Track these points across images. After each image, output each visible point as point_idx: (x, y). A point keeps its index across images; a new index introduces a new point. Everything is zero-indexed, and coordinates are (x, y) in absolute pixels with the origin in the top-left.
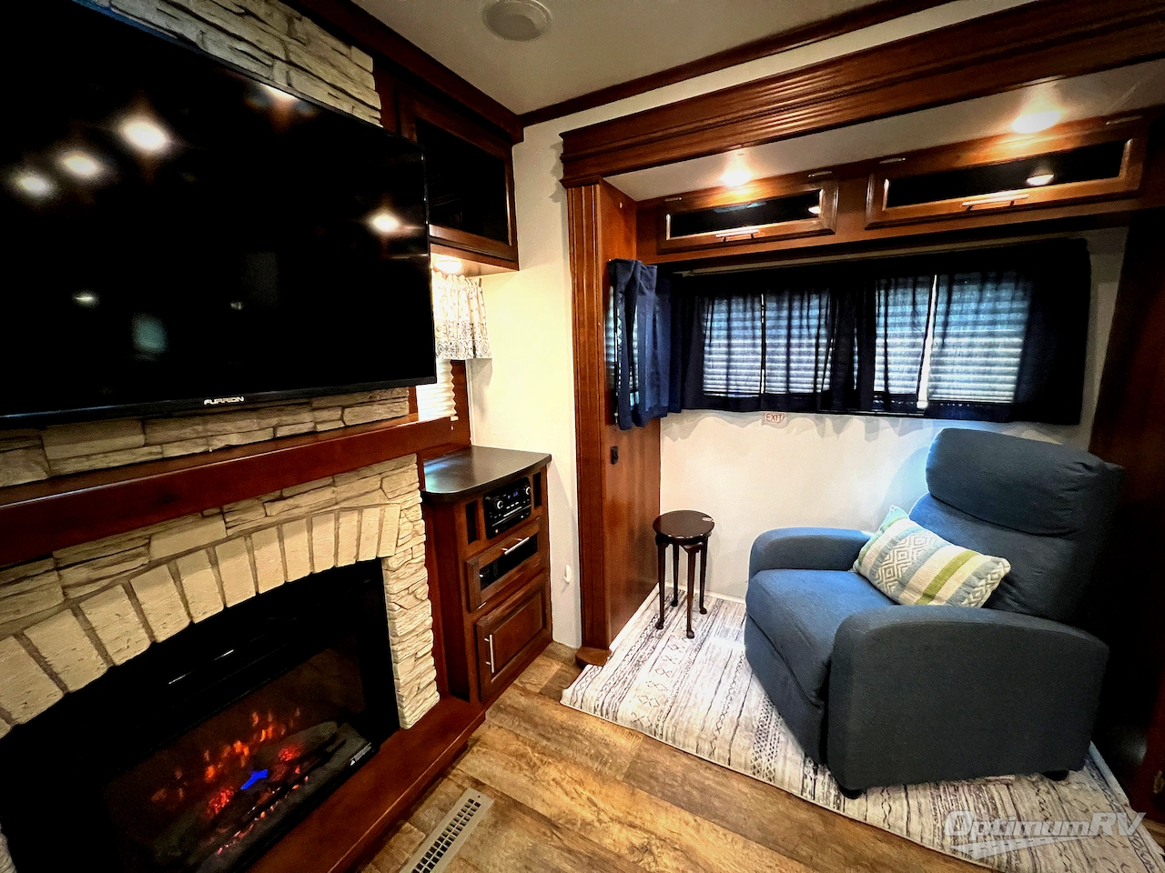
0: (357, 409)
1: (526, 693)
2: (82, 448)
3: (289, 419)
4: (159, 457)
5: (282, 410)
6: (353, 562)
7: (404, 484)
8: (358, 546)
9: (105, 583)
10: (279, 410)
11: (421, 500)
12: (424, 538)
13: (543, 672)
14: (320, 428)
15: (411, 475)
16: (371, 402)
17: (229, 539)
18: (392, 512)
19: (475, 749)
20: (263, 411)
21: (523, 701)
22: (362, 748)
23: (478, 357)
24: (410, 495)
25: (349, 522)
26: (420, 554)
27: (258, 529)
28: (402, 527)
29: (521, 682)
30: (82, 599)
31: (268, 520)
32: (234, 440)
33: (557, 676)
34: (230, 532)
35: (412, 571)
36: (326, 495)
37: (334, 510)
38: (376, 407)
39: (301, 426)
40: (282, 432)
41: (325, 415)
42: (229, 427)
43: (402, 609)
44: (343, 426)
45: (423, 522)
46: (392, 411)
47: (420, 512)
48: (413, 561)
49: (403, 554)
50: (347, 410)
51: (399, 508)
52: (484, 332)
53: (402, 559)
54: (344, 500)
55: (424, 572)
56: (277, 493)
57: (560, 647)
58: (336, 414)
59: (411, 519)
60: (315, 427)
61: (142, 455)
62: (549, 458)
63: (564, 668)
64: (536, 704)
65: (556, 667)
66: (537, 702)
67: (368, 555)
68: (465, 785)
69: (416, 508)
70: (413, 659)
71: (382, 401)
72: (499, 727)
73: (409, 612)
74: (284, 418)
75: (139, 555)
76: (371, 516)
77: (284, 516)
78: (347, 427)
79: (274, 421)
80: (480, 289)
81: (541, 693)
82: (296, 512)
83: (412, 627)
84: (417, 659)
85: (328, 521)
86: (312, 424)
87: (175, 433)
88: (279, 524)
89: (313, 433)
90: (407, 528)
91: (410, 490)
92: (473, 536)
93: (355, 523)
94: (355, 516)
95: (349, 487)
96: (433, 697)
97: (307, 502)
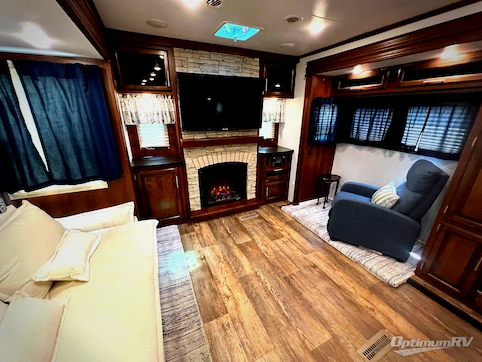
2: (210, 134)
6: (242, 162)
8: (243, 159)
11: (257, 153)
12: (257, 162)
15: (255, 148)
16: (249, 131)
17: (224, 151)
18: (250, 154)
23: (281, 122)
24: (254, 152)
25: (242, 154)
26: (255, 164)
27: (228, 151)
28: (252, 158)
30: (208, 154)
35: (253, 168)
36: (239, 148)
37: (240, 151)
40: (233, 135)
42: (226, 133)
46: (253, 134)
47: (256, 156)
50: (244, 133)
53: (251, 165)
55: (256, 169)
56: (231, 145)
60: (238, 135)
61: (215, 136)
62: (293, 151)
64: (275, 207)
65: (284, 203)
67: (244, 161)
68: (255, 212)
73: (251, 176)
75: (213, 151)
76: (246, 154)
81: (278, 206)
83: (251, 179)
84: (252, 186)
85: (238, 153)
87: (219, 133)
88: (231, 151)
92: (268, 164)
95: (243, 147)
96: (254, 196)
97: (236, 148)
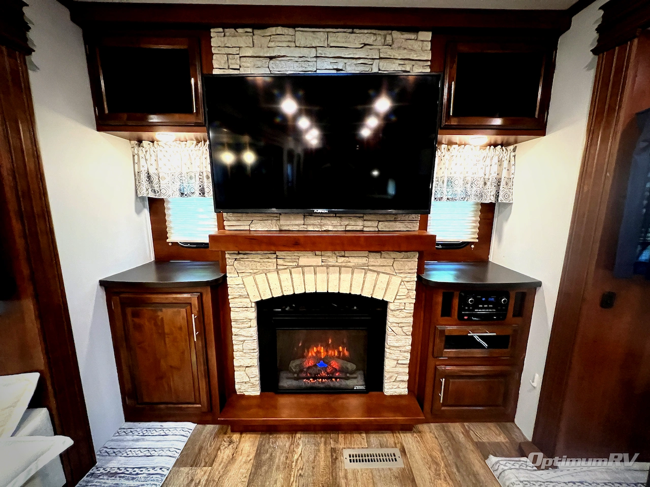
0: (386, 223)
1: (467, 434)
2: (288, 223)
3: (352, 223)
4: (306, 230)
5: (351, 219)
6: (370, 297)
7: (407, 268)
8: (374, 289)
9: (286, 267)
10: (349, 218)
11: (416, 279)
12: (414, 301)
13: (489, 433)
14: (365, 229)
15: (413, 264)
16: (395, 221)
17: (322, 266)
18: (396, 280)
19: (415, 435)
20: (343, 218)
21: (461, 437)
22: (361, 385)
23: (499, 201)
24: (409, 275)
25: (371, 276)
26: (411, 308)
27: (333, 266)
28: (400, 290)
29: (469, 427)
30: (280, 270)
31: (337, 264)
32: (330, 228)
33: (498, 444)
34: (323, 264)
35: (403, 316)
36: (363, 261)
37: (366, 269)
38: (397, 223)
39: (357, 227)
40: (349, 228)
41: (369, 223)
42: (329, 222)
43: (393, 332)
44: (377, 230)
45: (415, 292)
46: (407, 227)
47: (415, 286)
48: (404, 310)
49: (398, 304)
50: (380, 223)
51: (400, 280)
52: (510, 184)
53: (397, 307)
54: (373, 266)
55: (411, 319)
56: (343, 253)
57: (516, 430)
58: (375, 224)
59: (408, 288)
60: (363, 228)
61: (301, 228)
62: (539, 284)
63: (507, 445)
64: (468, 446)
65: (502, 439)
66: (470, 446)
67: (378, 296)
68: (397, 446)
69: (412, 283)
70: (396, 362)
71: (402, 221)
72: (436, 437)
73: (398, 336)
74: (351, 222)
75: (295, 262)
76: (384, 278)
77: (344, 264)
78: (379, 231)
79: (347, 223)
80: (513, 154)
81: (476, 443)
82: (349, 264)
83: (397, 345)
84: (397, 363)
85: (362, 272)
86: (362, 227)
87: (312, 222)
88: (340, 267)
89: (362, 231)
90: (403, 291)
91: (409, 272)
92: (446, 312)
93: (374, 278)
94: (375, 274)
95: (375, 260)
96: (403, 390)
97: (354, 261)
